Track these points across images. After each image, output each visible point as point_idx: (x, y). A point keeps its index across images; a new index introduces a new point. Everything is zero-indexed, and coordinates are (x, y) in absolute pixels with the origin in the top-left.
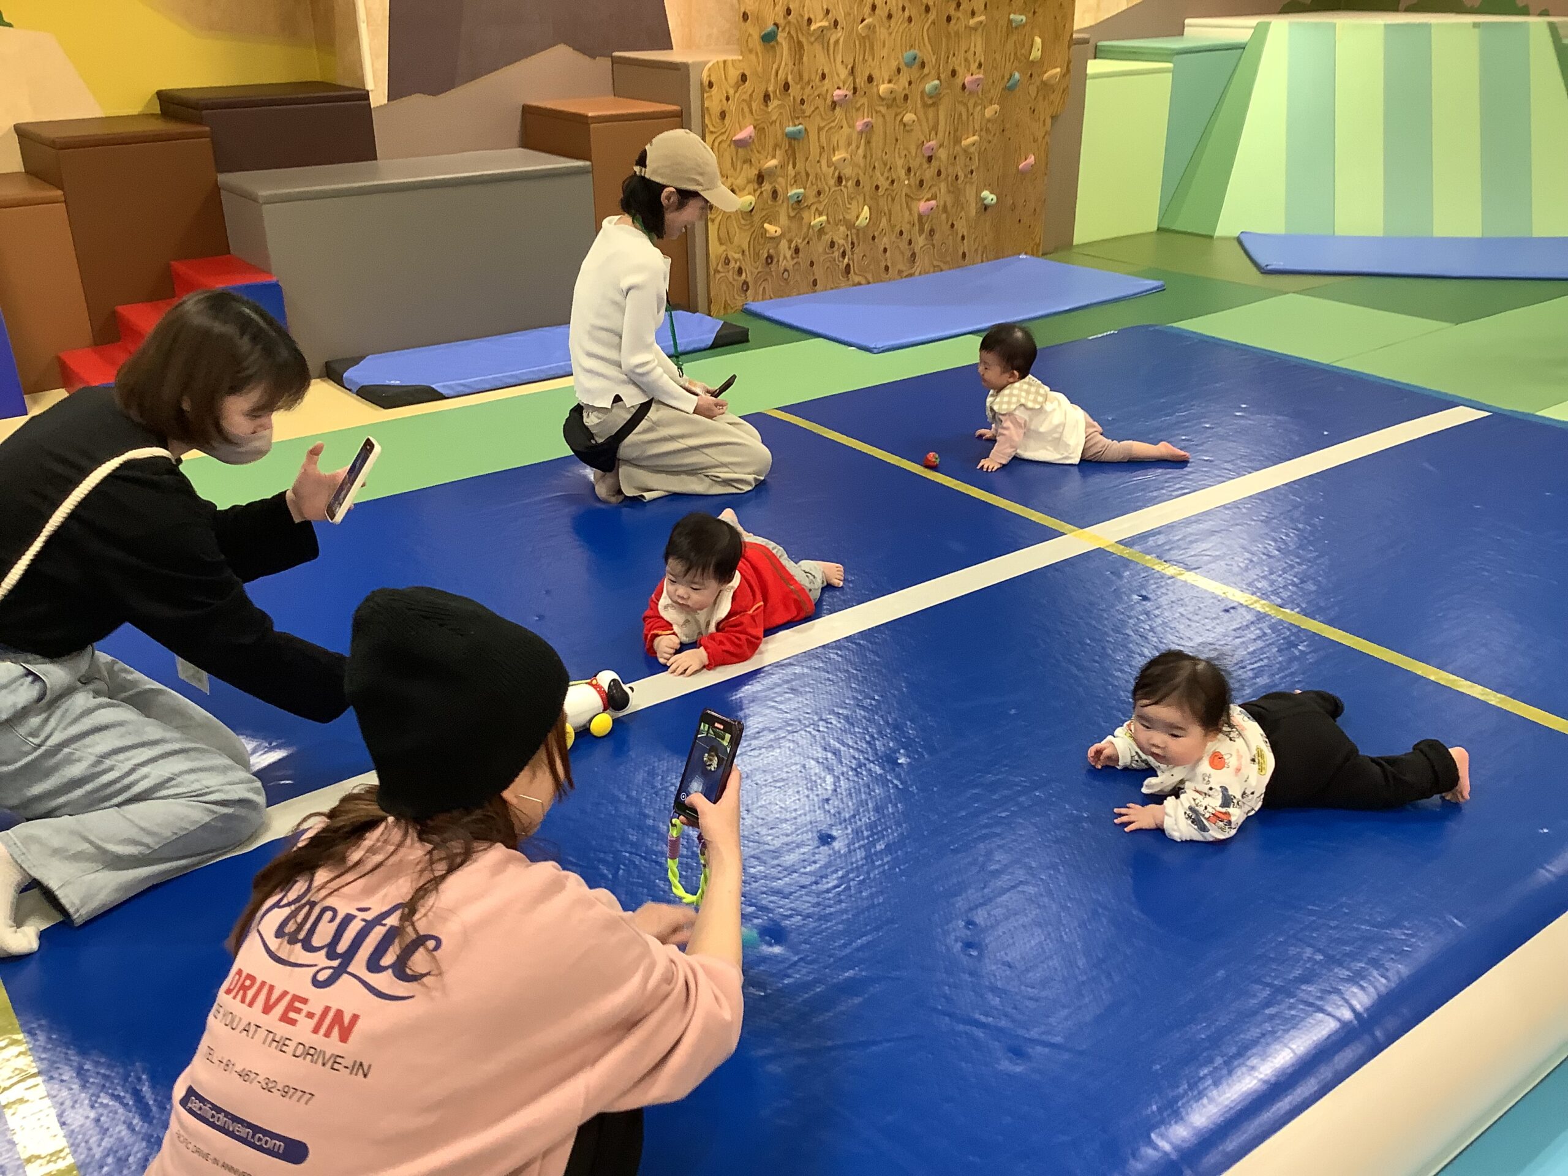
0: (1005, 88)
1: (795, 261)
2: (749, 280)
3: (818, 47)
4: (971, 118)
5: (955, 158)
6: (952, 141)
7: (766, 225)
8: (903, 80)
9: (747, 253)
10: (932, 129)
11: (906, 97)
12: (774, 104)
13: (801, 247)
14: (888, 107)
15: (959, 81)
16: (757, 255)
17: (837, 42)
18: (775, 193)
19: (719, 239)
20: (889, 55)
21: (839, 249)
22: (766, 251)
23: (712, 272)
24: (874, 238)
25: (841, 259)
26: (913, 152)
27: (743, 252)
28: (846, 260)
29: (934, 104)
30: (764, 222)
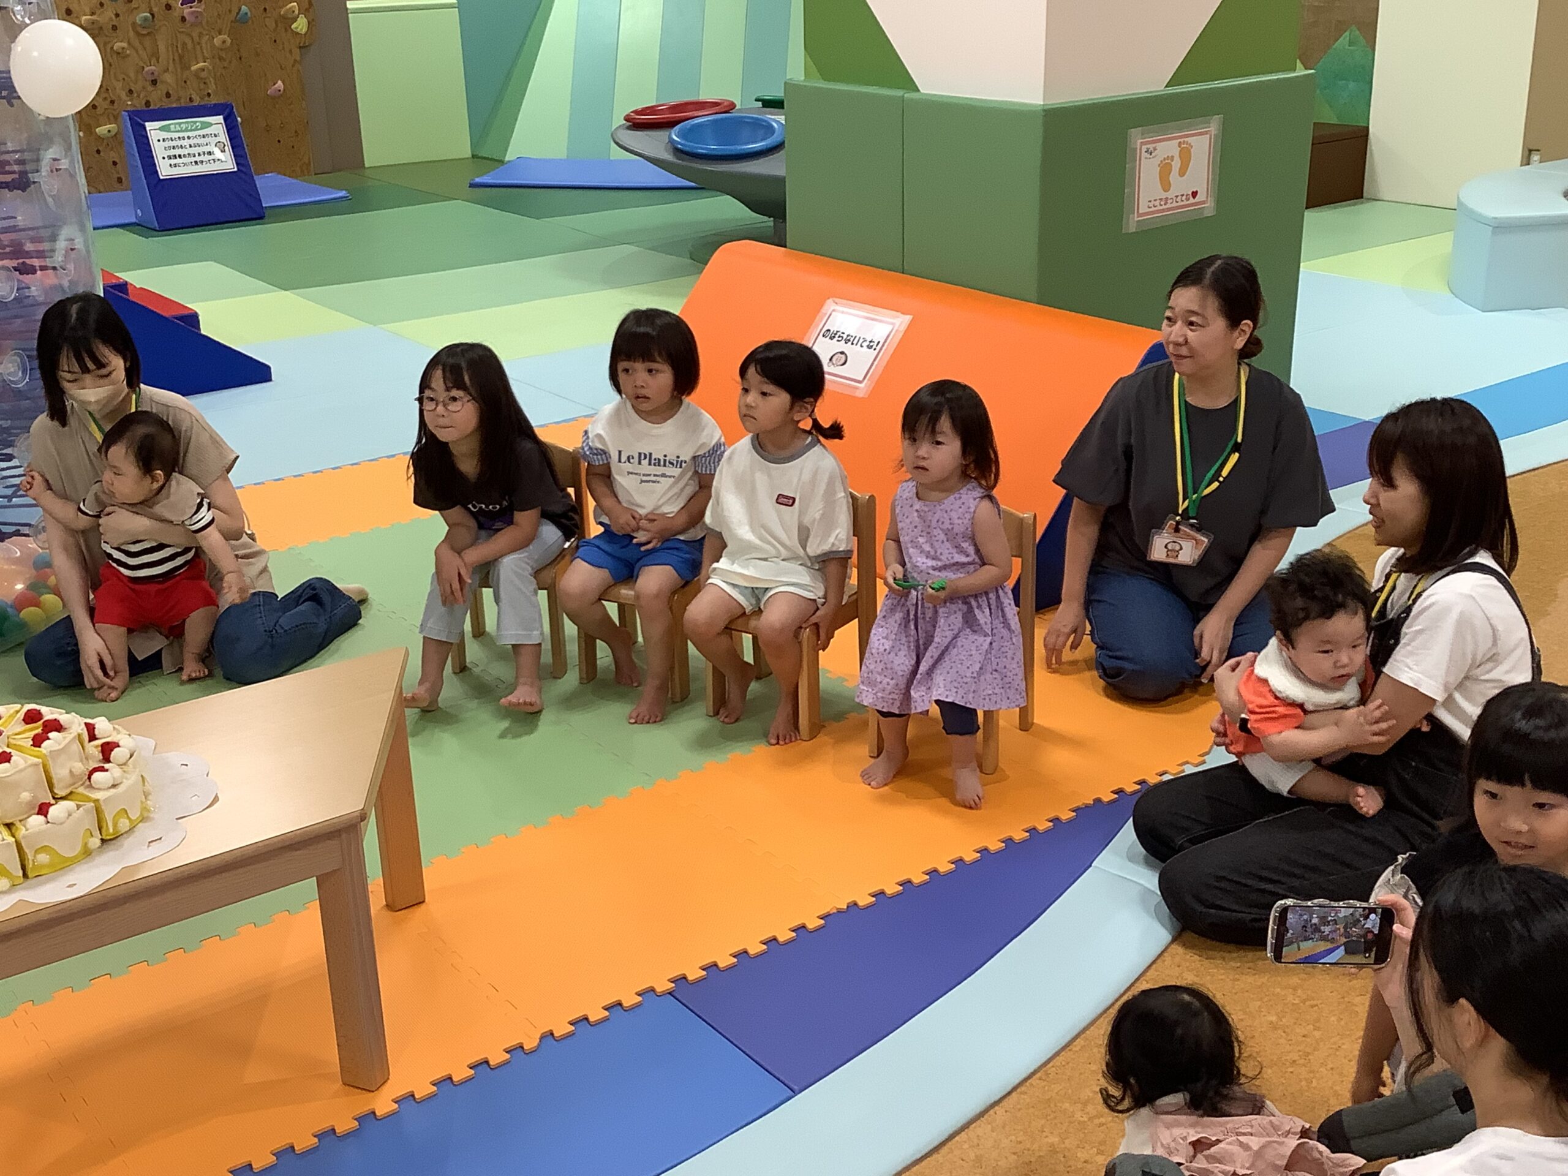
0: (235, 21)
4: (198, 47)
5: (185, 82)
6: (178, 66)
8: (109, 13)
10: (152, 56)
11: (114, 28)
15: (176, 14)
24: (98, 152)
26: (132, 75)
29: (149, 34)
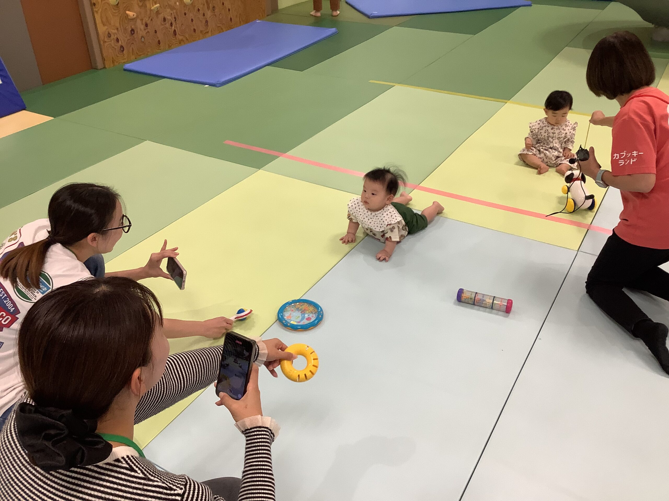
1: (146, 31)
2: (124, 45)
7: (127, 12)
9: (119, 29)
13: (148, 22)
16: (125, 29)
19: (102, 22)
21: (168, 22)
22: (130, 26)
23: (102, 43)
25: (170, 28)
27: (117, 29)
28: (173, 27)
30: (126, 10)
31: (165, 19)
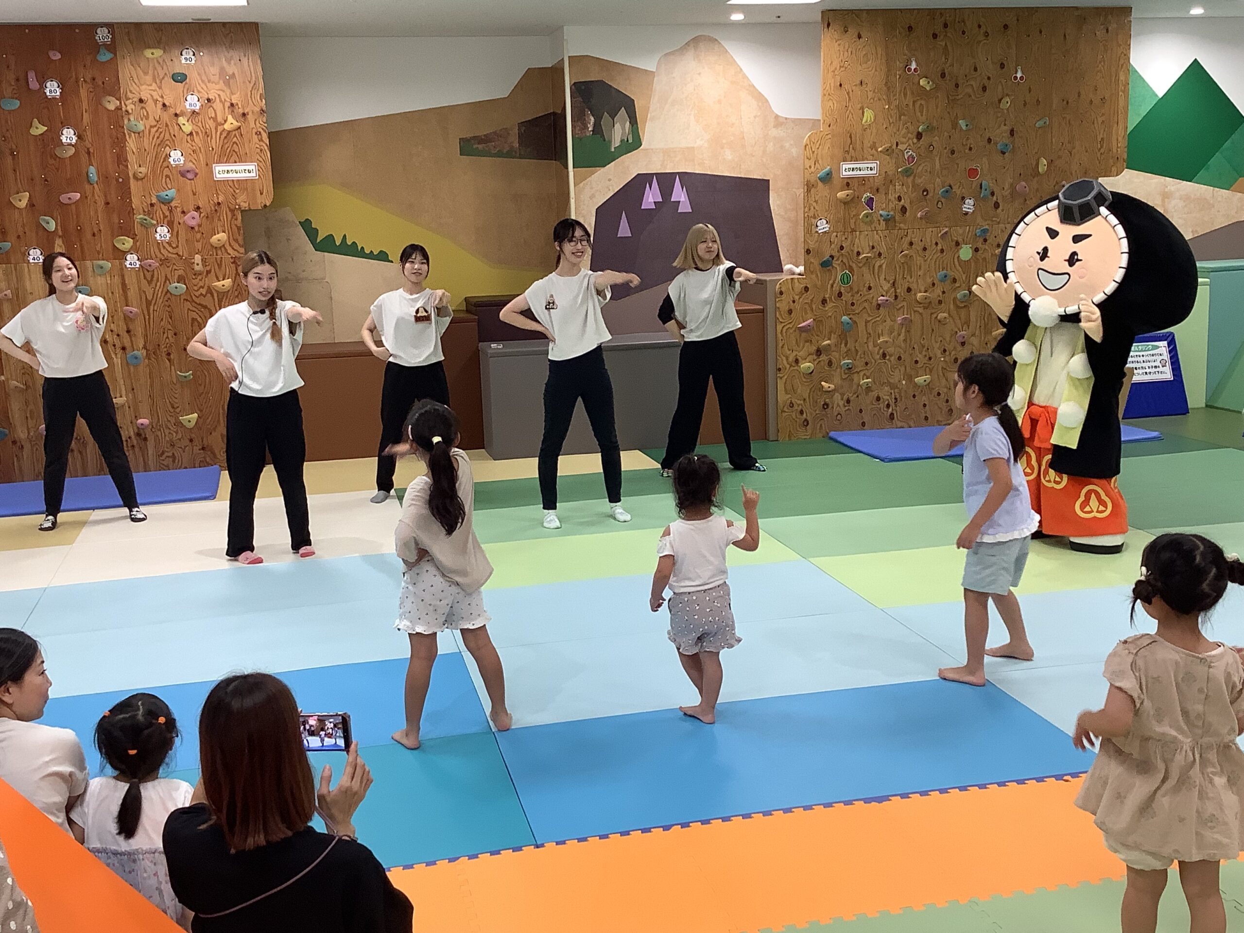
1: (847, 408)
2: (808, 419)
3: (865, 270)
5: (986, 344)
6: (983, 331)
7: (823, 383)
8: (938, 291)
9: (807, 400)
10: (965, 323)
11: (940, 302)
12: (830, 305)
13: (852, 399)
14: (925, 308)
16: (816, 402)
17: (880, 266)
18: (830, 363)
19: (786, 390)
20: (925, 274)
22: (822, 400)
23: (780, 412)
24: (914, 396)
25: (885, 409)
26: (948, 339)
27: (805, 400)
28: (890, 410)
29: (965, 306)
30: (821, 381)
31: (878, 399)
